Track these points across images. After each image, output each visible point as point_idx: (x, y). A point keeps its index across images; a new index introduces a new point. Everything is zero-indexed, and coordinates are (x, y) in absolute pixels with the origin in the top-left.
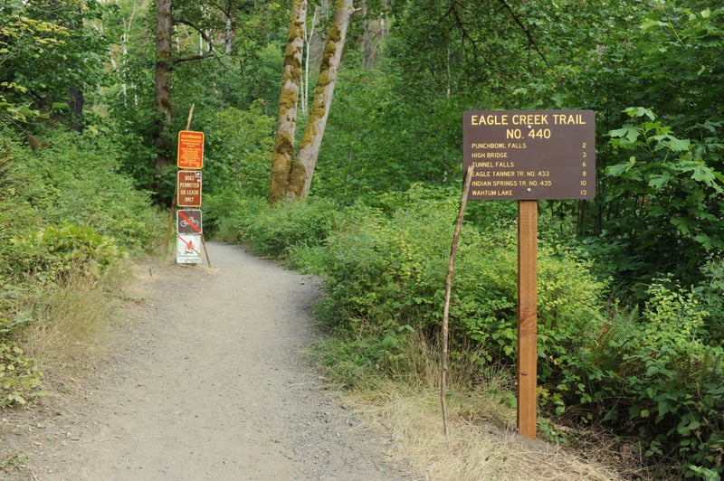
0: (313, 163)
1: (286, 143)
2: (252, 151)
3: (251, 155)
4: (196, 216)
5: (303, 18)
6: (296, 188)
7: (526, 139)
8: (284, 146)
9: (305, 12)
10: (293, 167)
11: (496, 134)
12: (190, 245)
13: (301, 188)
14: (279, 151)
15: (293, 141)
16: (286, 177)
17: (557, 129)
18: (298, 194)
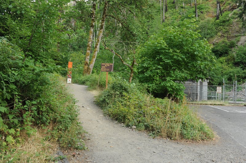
0: (92, 68)
1: (87, 63)
2: (79, 64)
3: (79, 65)
4: (71, 75)
5: (91, 37)
6: (89, 73)
7: (107, 66)
8: (86, 64)
9: (92, 36)
10: (88, 68)
11: (104, 65)
12: (69, 80)
13: (90, 73)
14: (85, 65)
15: (88, 63)
16: (87, 70)
17: (110, 65)
18: (89, 74)
